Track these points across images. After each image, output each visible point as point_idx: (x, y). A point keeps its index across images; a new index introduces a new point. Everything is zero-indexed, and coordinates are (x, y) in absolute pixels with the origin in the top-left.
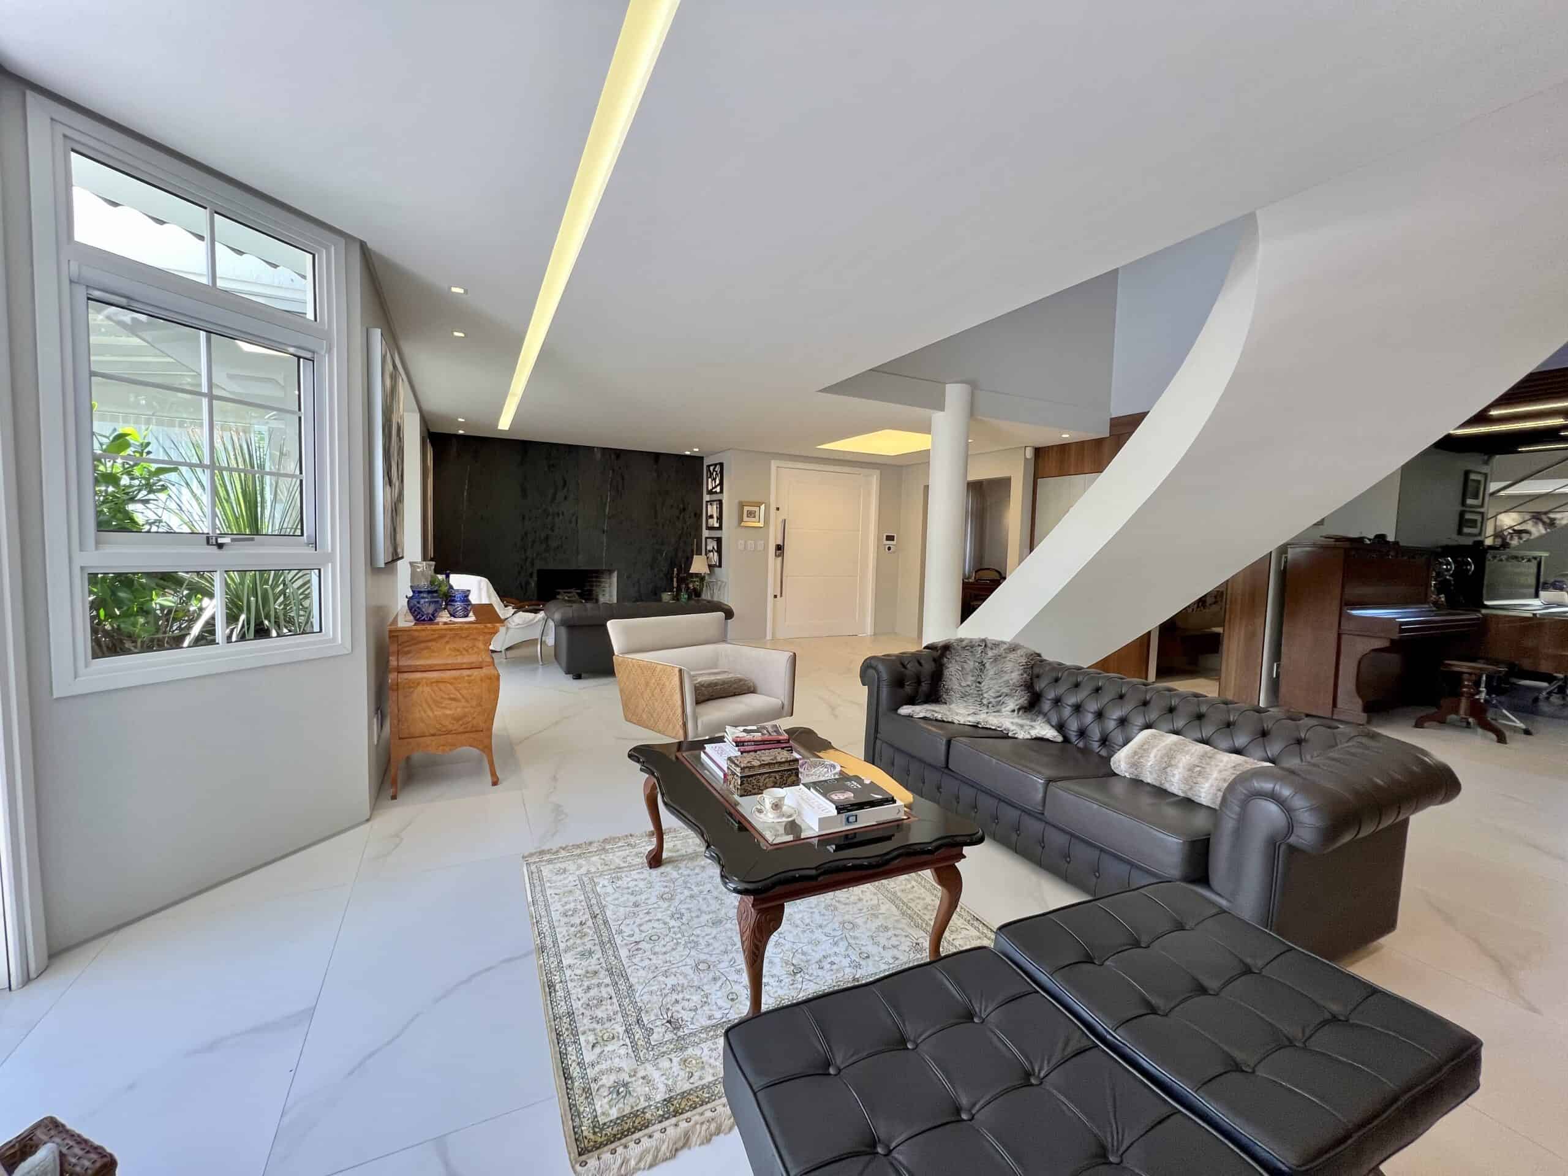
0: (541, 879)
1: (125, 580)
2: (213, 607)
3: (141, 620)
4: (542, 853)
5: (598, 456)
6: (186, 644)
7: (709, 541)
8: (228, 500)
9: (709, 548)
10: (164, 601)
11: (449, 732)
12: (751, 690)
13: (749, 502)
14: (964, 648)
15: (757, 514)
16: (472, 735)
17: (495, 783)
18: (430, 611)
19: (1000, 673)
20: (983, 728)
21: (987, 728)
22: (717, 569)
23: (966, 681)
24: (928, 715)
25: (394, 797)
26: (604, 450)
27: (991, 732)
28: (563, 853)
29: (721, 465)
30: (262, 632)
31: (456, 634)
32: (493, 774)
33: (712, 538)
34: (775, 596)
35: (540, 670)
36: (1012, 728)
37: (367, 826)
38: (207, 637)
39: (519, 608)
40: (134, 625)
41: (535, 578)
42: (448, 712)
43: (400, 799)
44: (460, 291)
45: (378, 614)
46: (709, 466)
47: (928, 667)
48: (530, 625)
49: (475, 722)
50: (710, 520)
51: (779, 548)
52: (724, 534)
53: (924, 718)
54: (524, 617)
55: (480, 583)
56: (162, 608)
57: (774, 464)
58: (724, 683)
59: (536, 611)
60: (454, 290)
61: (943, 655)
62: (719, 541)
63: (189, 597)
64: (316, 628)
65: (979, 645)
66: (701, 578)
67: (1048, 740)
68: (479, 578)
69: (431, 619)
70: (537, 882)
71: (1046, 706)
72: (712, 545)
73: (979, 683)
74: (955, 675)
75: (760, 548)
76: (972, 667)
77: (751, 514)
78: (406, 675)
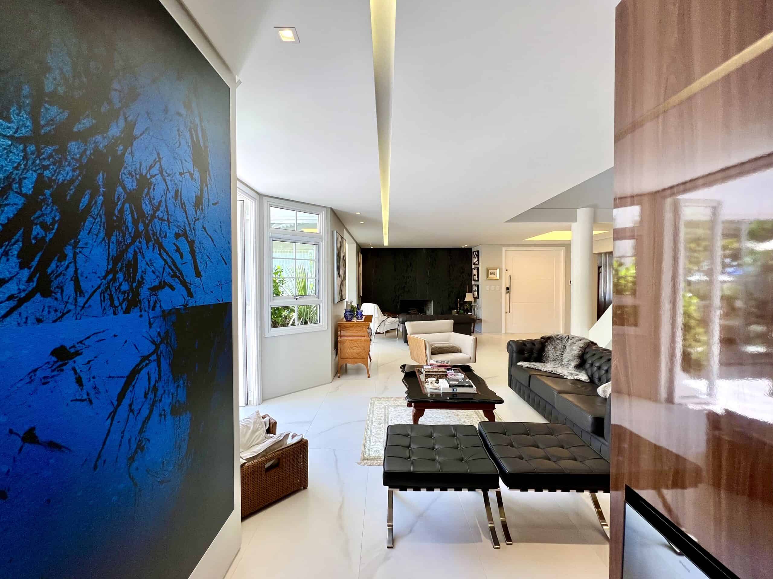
0: (374, 405)
1: (277, 308)
2: (295, 315)
3: (280, 319)
4: (377, 398)
5: (425, 251)
6: (289, 325)
7: (474, 286)
8: (299, 284)
9: (474, 289)
10: (285, 313)
11: (355, 358)
12: (459, 351)
13: (491, 268)
14: (557, 339)
15: (496, 274)
16: (362, 359)
17: (369, 377)
18: (350, 317)
19: (572, 350)
20: (553, 373)
21: (555, 374)
22: (477, 299)
23: (556, 353)
24: (529, 366)
25: (339, 377)
26: (427, 249)
27: (556, 375)
28: (383, 399)
29: (478, 252)
30: (306, 323)
31: (358, 325)
32: (368, 373)
33: (475, 285)
34: (506, 312)
35: (397, 341)
36: (567, 374)
37: (331, 384)
38: (293, 324)
39: (389, 316)
40: (279, 320)
41: (399, 303)
42: (355, 351)
43: (341, 378)
44: (359, 213)
45: (336, 318)
46: (473, 252)
47: (537, 346)
48: (393, 323)
49: (363, 355)
50: (474, 277)
51: (508, 289)
52: (480, 283)
53: (527, 367)
54: (391, 319)
55: (374, 307)
56: (284, 315)
57: (504, 249)
58: (446, 347)
59: (396, 318)
60: (357, 213)
61: (546, 341)
62: (478, 286)
63: (290, 312)
64: (318, 322)
65: (565, 338)
66: (470, 303)
67: (581, 381)
68: (374, 304)
69: (350, 320)
70: (372, 405)
71: (587, 366)
72: (475, 288)
73: (563, 355)
74: (550, 350)
75: (498, 289)
76: (560, 347)
77: (492, 274)
78: (343, 338)
